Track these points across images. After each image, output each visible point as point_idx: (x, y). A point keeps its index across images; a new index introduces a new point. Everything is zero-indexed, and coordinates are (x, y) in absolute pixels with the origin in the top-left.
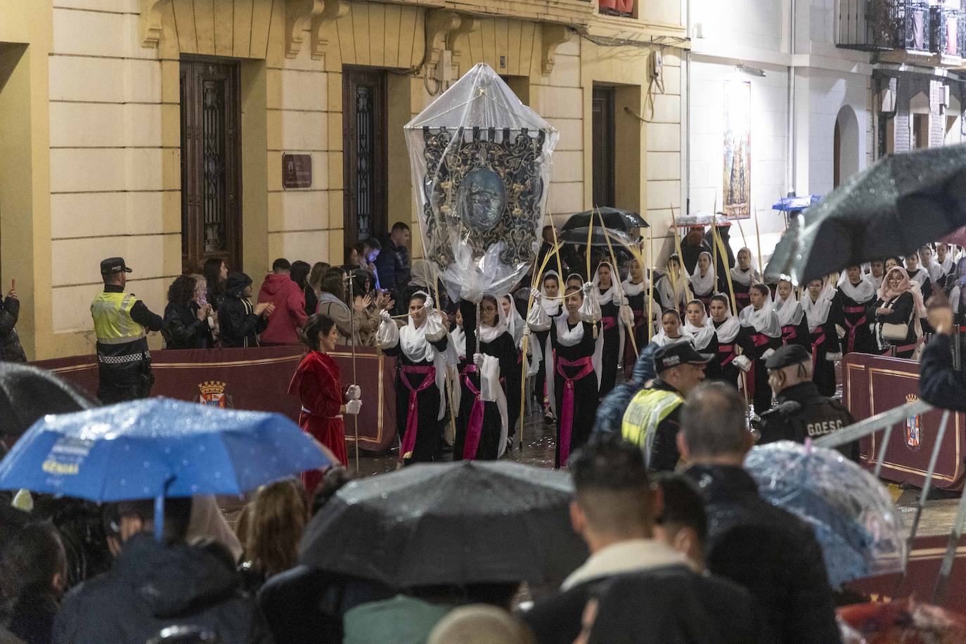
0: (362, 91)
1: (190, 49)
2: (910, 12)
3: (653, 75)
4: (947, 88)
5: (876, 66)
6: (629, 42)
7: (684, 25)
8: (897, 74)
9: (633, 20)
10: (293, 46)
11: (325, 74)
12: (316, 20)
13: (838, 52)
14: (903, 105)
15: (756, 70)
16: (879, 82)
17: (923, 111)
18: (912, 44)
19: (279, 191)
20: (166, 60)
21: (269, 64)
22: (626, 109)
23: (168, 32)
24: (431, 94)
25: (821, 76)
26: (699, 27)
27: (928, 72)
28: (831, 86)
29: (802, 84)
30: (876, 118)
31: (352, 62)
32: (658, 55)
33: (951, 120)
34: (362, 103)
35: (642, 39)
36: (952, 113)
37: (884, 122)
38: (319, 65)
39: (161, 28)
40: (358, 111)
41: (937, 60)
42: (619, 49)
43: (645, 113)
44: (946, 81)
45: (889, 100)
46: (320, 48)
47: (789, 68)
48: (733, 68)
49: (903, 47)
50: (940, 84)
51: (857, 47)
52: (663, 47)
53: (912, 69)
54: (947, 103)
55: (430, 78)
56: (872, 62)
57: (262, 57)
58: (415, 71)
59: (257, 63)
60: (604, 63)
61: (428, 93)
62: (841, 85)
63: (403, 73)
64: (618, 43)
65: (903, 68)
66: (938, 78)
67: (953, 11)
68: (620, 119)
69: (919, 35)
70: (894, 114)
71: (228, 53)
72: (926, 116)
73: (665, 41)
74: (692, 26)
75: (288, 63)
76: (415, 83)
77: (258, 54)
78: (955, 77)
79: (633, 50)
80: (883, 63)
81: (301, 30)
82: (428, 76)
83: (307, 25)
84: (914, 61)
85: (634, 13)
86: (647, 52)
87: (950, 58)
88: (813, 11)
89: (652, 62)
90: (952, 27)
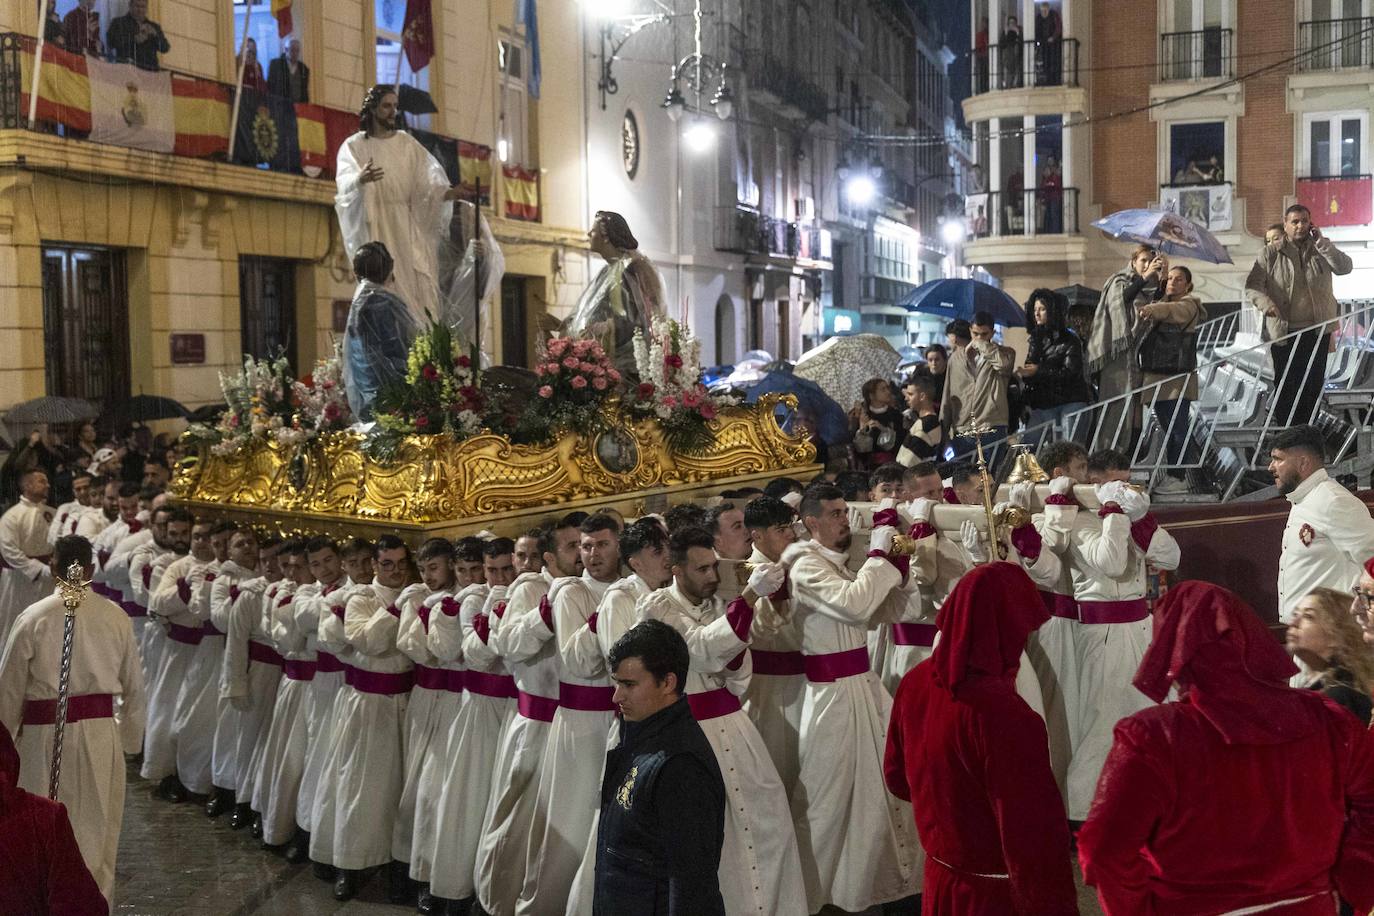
0: (269, 278)
1: (53, 234)
2: (773, 227)
3: (556, 269)
4: (803, 282)
5: (748, 265)
6: (533, 242)
8: (764, 271)
9: (537, 225)
10: (179, 236)
11: (219, 263)
12: (207, 212)
13: (716, 255)
14: (770, 294)
16: (750, 277)
17: (784, 298)
18: (774, 250)
19: (167, 367)
20: (23, 246)
21: (153, 251)
22: (536, 296)
23: (24, 218)
24: (337, 281)
25: (704, 272)
27: (788, 270)
28: (713, 278)
29: (689, 277)
30: (749, 303)
31: (249, 251)
32: (561, 252)
33: (806, 305)
34: (270, 289)
35: (548, 240)
36: (807, 300)
37: (755, 307)
38: (213, 253)
39: (12, 214)
40: (264, 295)
41: (794, 262)
42: (526, 246)
43: (550, 298)
44: (802, 277)
45: (759, 290)
46: (210, 239)
47: (678, 266)
49: (767, 252)
50: (797, 279)
51: (730, 250)
52: (566, 247)
53: (776, 268)
54: (803, 292)
55: (337, 268)
56: (745, 262)
57: (145, 245)
58: (320, 261)
59: (140, 251)
61: (332, 281)
62: (720, 280)
63: (308, 263)
64: (523, 241)
65: (768, 267)
66: (796, 275)
67: (806, 227)
68: (531, 304)
69: (779, 244)
70: (762, 300)
71: (103, 241)
72: (787, 302)
73: (569, 242)
75: (175, 252)
76: (319, 271)
77: (136, 242)
78: (809, 274)
79: (538, 248)
80: (752, 263)
81: (190, 223)
82: (334, 264)
83: (196, 217)
84: (776, 262)
85: (538, 219)
86: (551, 250)
87: (804, 261)
88: (696, 221)
89: (555, 258)
90: (804, 238)
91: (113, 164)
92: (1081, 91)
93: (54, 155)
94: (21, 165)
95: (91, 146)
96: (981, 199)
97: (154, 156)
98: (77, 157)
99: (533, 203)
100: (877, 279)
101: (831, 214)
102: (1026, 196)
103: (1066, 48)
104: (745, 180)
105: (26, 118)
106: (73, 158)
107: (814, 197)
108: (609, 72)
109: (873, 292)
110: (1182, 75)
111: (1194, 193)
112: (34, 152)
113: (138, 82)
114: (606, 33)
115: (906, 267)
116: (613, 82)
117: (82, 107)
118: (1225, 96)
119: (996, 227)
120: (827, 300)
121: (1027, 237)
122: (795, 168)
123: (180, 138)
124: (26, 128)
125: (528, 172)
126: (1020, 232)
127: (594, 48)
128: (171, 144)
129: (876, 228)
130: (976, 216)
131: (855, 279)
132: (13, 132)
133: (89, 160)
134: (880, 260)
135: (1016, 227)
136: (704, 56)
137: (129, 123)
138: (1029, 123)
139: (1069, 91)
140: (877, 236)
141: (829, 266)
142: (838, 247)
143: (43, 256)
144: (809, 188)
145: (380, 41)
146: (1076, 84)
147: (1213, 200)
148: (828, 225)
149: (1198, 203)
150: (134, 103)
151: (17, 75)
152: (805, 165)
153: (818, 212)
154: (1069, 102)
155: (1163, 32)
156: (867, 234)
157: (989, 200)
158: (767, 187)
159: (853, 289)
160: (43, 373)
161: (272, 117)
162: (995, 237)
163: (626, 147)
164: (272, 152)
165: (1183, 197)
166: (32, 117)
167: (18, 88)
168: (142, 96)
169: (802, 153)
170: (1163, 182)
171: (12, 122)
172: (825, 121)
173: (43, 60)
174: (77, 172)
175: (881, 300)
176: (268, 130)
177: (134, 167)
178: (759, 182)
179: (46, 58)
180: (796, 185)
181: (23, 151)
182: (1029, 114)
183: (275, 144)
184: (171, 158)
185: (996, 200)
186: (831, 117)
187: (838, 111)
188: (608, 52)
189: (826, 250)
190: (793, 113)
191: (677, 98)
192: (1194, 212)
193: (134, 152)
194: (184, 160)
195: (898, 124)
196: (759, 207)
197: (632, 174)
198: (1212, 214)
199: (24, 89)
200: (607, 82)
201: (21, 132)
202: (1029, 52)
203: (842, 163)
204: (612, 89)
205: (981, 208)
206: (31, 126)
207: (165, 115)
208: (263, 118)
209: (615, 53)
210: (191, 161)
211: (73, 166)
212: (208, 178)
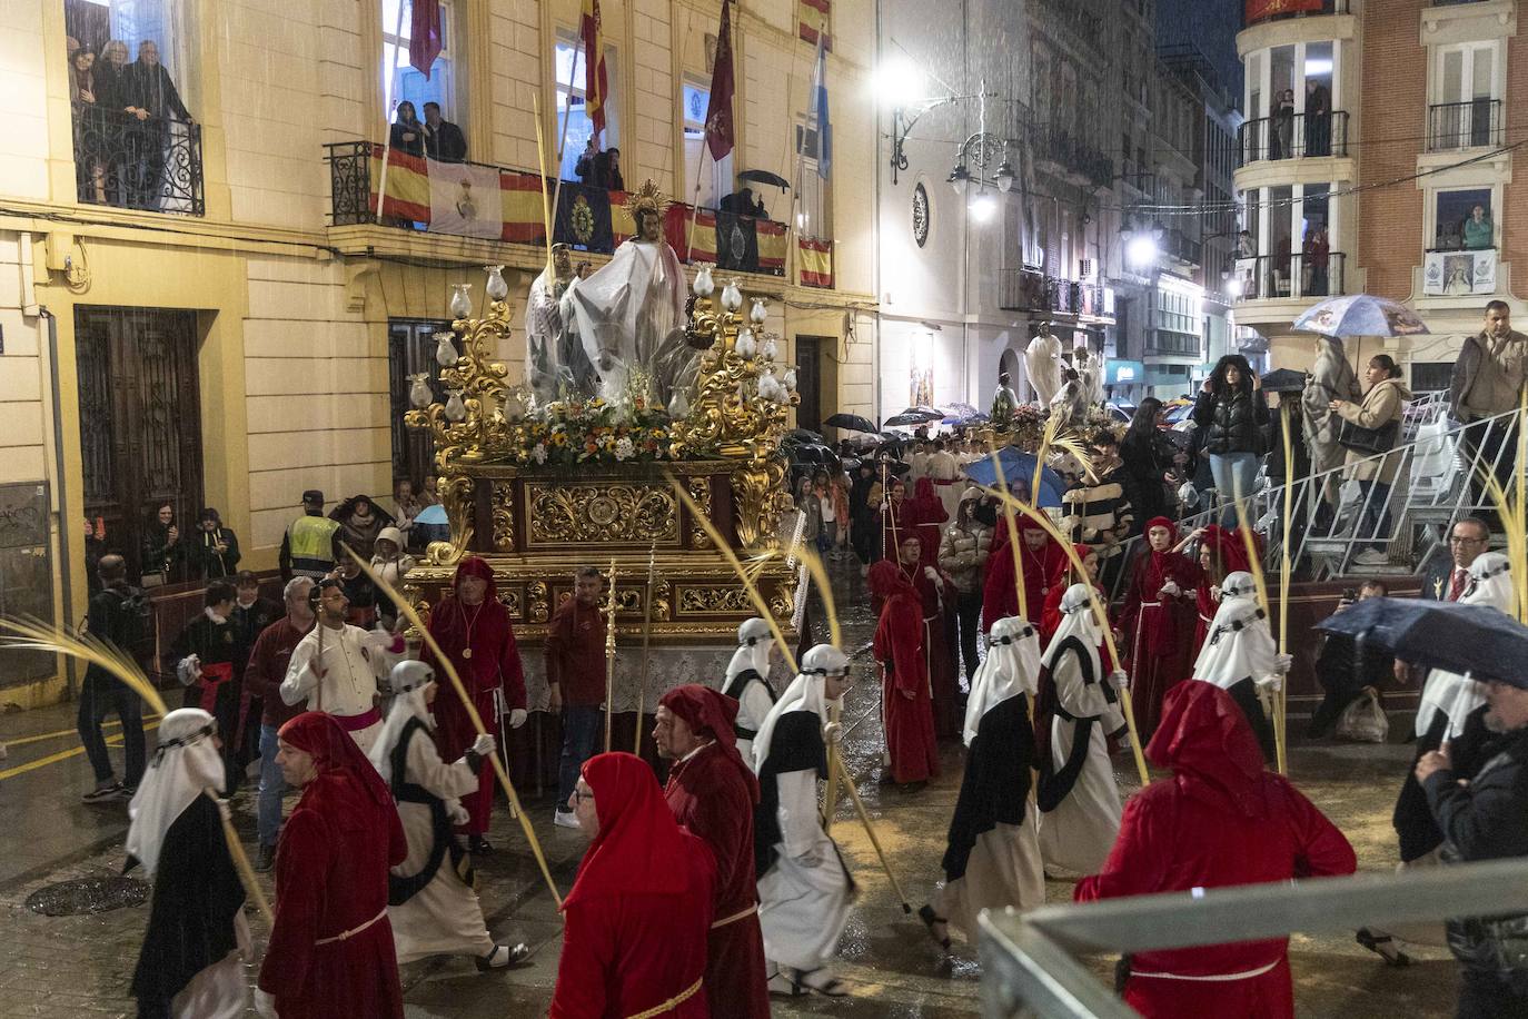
1: (398, 312)
2: (1056, 287)
3: (848, 330)
5: (1032, 322)
6: (827, 307)
7: (875, 293)
9: (830, 291)
13: (1002, 314)
15: (935, 326)
18: (1057, 308)
20: (373, 322)
22: (828, 355)
23: (375, 300)
25: (989, 329)
26: (888, 296)
27: (1071, 326)
28: (998, 334)
29: (974, 335)
32: (852, 315)
35: (840, 304)
39: (366, 296)
41: (1076, 319)
42: (820, 311)
43: (841, 357)
44: (1085, 331)
47: (964, 324)
48: (918, 324)
49: (1051, 310)
50: (1081, 333)
51: (1014, 309)
52: (856, 309)
53: (1060, 324)
56: (1028, 320)
60: (806, 321)
62: (1005, 336)
66: (1080, 330)
67: (1090, 286)
68: (824, 361)
69: (1063, 303)
73: (860, 306)
74: (882, 295)
78: (1092, 329)
79: (832, 312)
84: (1059, 319)
85: (831, 286)
86: (843, 313)
87: (1087, 317)
88: (982, 285)
89: (847, 321)
90: (1088, 297)
91: (449, 251)
92: (1349, 160)
93: (399, 245)
94: (370, 254)
95: (430, 236)
96: (1249, 263)
97: (486, 243)
98: (418, 246)
99: (828, 272)
100: (1159, 331)
101: (1115, 273)
102: (1293, 260)
103: (1335, 120)
104: (1030, 244)
105: (375, 213)
106: (413, 246)
107: (1099, 258)
108: (900, 150)
109: (1155, 345)
110: (1450, 143)
111: (1459, 258)
112: (383, 243)
113: (471, 179)
114: (897, 116)
115: (1189, 320)
116: (904, 160)
117: (424, 203)
118: (1492, 164)
119: (1263, 289)
120: (1111, 352)
121: (1292, 299)
122: (1081, 230)
123: (506, 225)
124: (375, 222)
125: (825, 245)
126: (1287, 294)
127: (887, 129)
128: (500, 230)
129: (1160, 284)
130: (1245, 279)
131: (1139, 334)
132: (364, 227)
133: (428, 248)
134: (1164, 313)
135: (1282, 289)
136: (987, 134)
137: (463, 215)
138: (1298, 192)
139: (1336, 161)
140: (1161, 292)
141: (1112, 321)
142: (1122, 303)
143: (391, 331)
144: (1094, 249)
145: (687, 130)
146: (1345, 154)
147: (1477, 264)
148: (1113, 283)
149: (1462, 266)
150: (468, 198)
151: (367, 178)
152: (1091, 228)
153: (1102, 272)
154: (1336, 171)
155: (1432, 103)
156: (1151, 290)
157: (1257, 264)
158: (1053, 249)
159: (1136, 342)
160: (389, 431)
161: (588, 205)
162: (1262, 299)
163: (916, 218)
164: (587, 236)
165: (1447, 261)
166: (380, 214)
167: (367, 189)
168: (473, 191)
169: (1088, 217)
170: (1428, 247)
171: (363, 218)
172: (1111, 187)
173: (388, 164)
174: (417, 258)
175: (1163, 352)
176: (585, 216)
177: (466, 253)
178: (1044, 244)
179: (391, 161)
180: (1081, 246)
181: (373, 243)
182: (1298, 183)
183: (591, 229)
184: (499, 244)
185: (1264, 264)
186: (1117, 183)
187: (1124, 176)
188: (900, 133)
189: (1109, 306)
190: (1079, 180)
191: (962, 173)
192: (1458, 276)
193: (467, 240)
194: (509, 245)
195: (1184, 186)
196: (1044, 268)
197: (921, 243)
198: (1476, 278)
199: (373, 190)
200: (898, 160)
201: (371, 227)
202: (1299, 125)
203: (1126, 227)
204: (903, 166)
205: (1249, 271)
206: (379, 221)
207: (494, 207)
208: (582, 206)
209: (906, 132)
210: (517, 246)
211: (413, 253)
212: (531, 259)
